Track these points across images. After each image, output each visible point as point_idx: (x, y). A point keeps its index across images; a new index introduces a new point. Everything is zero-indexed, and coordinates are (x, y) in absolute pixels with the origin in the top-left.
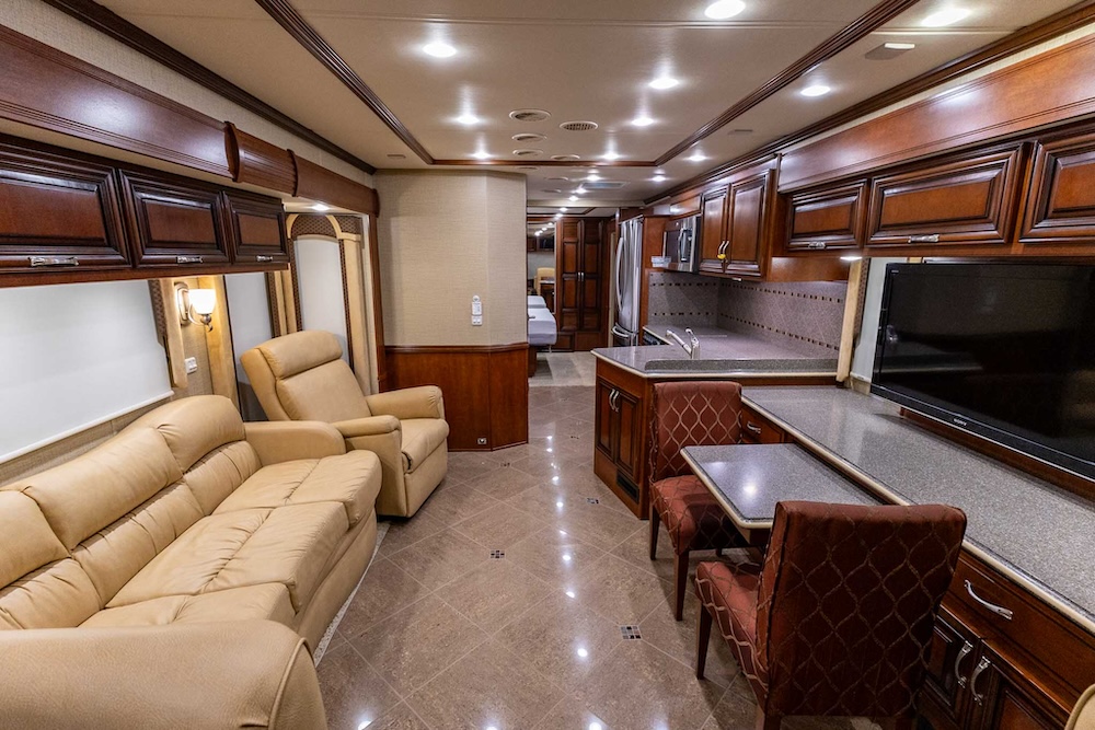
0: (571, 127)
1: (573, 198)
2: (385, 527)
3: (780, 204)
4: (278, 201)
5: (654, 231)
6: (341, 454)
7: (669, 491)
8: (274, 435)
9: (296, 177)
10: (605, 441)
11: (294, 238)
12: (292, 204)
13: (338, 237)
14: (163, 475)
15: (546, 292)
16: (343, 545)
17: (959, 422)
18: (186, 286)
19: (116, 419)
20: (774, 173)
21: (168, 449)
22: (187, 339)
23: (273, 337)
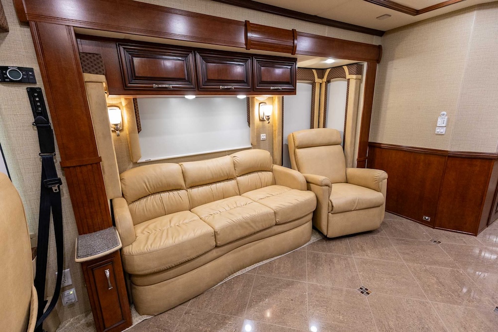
4: (294, 60)
6: (302, 190)
11: (329, 81)
13: (347, 78)
14: (226, 174)
21: (232, 166)
22: (263, 126)
23: (311, 128)
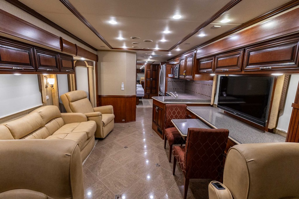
0: (146, 41)
1: (149, 59)
2: (97, 141)
3: (197, 61)
4: (72, 57)
5: (169, 68)
6: (86, 121)
7: (169, 131)
8: (69, 116)
9: (77, 51)
10: (155, 121)
11: (75, 66)
12: (75, 58)
13: (87, 67)
14: (40, 124)
15: (143, 84)
16: (86, 144)
17: (235, 113)
18: (47, 77)
19: (28, 110)
20: (195, 54)
21: (41, 118)
22: (47, 91)
23: (69, 91)
